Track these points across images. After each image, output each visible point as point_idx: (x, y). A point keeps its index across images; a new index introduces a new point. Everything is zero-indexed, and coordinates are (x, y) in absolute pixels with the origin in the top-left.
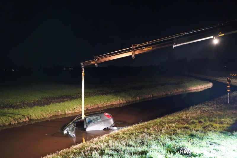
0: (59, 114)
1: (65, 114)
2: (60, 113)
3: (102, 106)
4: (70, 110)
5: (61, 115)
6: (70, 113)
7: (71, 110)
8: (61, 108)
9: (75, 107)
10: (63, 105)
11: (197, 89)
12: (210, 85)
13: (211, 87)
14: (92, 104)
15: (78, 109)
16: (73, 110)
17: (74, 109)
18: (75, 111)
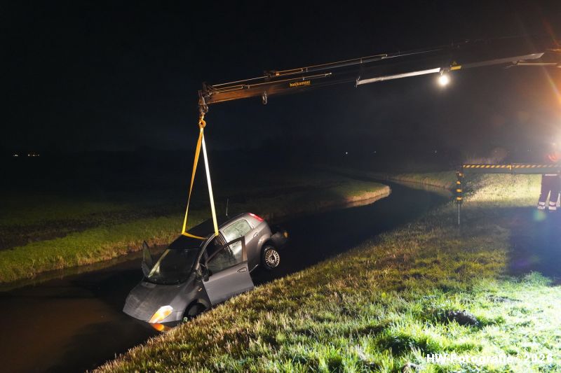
0: (61, 267)
1: (77, 267)
2: (63, 263)
3: (166, 243)
4: (88, 257)
5: (65, 268)
6: (89, 264)
7: (91, 255)
8: (64, 252)
9: (100, 249)
10: (66, 242)
11: (361, 201)
12: (385, 191)
13: (387, 195)
14: (140, 238)
15: (107, 252)
16: (95, 256)
17: (98, 252)
18: (102, 258)
